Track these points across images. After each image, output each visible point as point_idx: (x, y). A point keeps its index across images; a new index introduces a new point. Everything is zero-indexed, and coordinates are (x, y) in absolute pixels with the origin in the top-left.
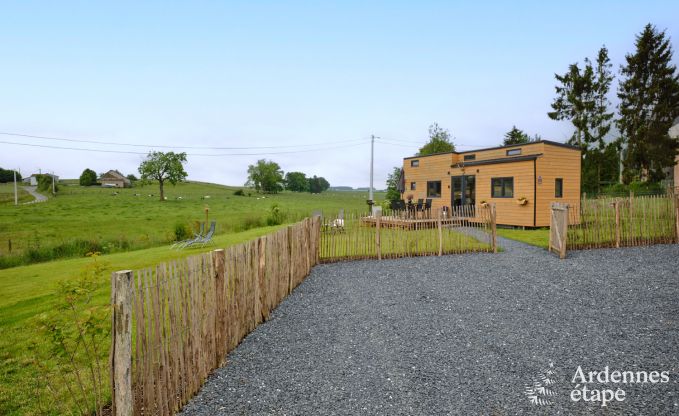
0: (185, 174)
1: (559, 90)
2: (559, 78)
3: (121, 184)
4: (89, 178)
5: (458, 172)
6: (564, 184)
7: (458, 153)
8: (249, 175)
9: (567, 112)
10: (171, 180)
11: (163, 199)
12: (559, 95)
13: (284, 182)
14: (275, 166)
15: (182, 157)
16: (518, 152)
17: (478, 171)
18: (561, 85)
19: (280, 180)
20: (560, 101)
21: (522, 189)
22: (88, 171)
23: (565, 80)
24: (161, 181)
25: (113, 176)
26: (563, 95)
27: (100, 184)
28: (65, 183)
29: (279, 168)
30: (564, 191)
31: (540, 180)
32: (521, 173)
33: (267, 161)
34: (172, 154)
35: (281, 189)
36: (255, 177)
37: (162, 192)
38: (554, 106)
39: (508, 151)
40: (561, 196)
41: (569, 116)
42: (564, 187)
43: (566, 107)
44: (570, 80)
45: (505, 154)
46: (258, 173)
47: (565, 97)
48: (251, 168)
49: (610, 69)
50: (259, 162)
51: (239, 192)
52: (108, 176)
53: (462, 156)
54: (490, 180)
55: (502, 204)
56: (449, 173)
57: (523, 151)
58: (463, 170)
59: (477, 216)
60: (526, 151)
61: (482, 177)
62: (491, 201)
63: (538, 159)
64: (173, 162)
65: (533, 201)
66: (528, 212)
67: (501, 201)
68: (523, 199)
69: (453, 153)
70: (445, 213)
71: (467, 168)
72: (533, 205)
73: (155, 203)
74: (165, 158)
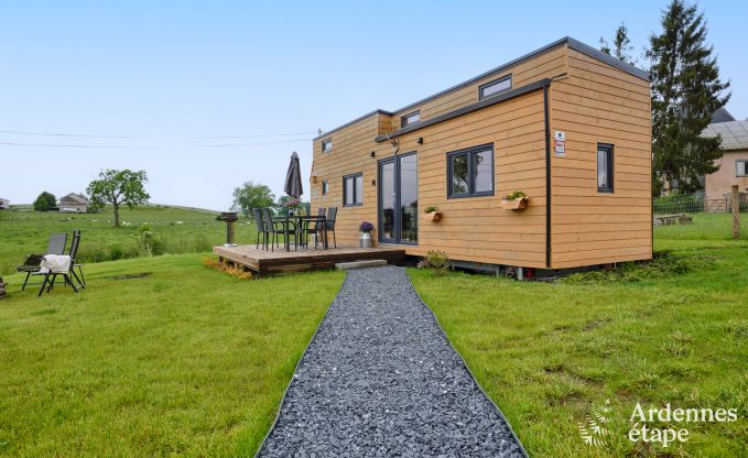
0: (148, 197)
3: (84, 209)
4: (46, 203)
5: (386, 151)
6: (617, 159)
7: (391, 115)
8: (235, 198)
10: (129, 204)
11: (117, 225)
14: (264, 190)
15: (141, 175)
16: (506, 84)
17: (421, 141)
19: (270, 203)
21: (514, 171)
24: (116, 204)
25: (73, 200)
27: (58, 209)
29: (269, 191)
30: (617, 177)
32: (504, 127)
33: (255, 184)
34: (128, 173)
36: (242, 201)
37: (117, 216)
39: (481, 89)
40: (610, 189)
42: (617, 167)
45: (476, 95)
46: (245, 195)
48: (238, 190)
49: (631, 53)
50: (246, 185)
52: (68, 200)
53: (398, 118)
54: (444, 157)
55: (471, 213)
56: (373, 155)
57: (515, 79)
58: (395, 144)
59: (420, 241)
60: (522, 79)
61: (429, 153)
62: (446, 206)
63: (553, 86)
64: (131, 183)
65: (543, 201)
66: (529, 230)
67: (469, 206)
68: (517, 195)
69: (380, 112)
70: (365, 236)
71: (402, 140)
72: (543, 211)
73: (103, 229)
74: (120, 177)
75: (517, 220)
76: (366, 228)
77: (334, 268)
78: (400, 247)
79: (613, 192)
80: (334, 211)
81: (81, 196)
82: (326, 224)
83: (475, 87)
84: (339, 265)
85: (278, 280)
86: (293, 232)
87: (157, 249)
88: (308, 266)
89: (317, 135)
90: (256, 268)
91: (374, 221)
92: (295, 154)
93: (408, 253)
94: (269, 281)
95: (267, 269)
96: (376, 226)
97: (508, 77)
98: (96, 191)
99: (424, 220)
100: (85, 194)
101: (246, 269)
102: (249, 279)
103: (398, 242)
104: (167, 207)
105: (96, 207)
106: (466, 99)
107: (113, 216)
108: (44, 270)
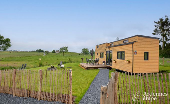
0: (68, 51)
1: (156, 26)
2: (155, 22)
3: (59, 53)
4: (54, 52)
5: (107, 50)
6: (149, 54)
7: (109, 43)
9: (159, 32)
10: (65, 52)
11: (64, 56)
12: (156, 28)
13: (89, 52)
14: (87, 49)
15: (67, 47)
16: (127, 41)
17: (113, 49)
18: (156, 25)
19: (88, 52)
20: (156, 29)
21: (128, 56)
22: (54, 50)
23: (158, 23)
24: (63, 52)
26: (158, 27)
28: (50, 52)
30: (149, 57)
31: (136, 53)
32: (127, 49)
33: (86, 48)
34: (65, 47)
35: (88, 54)
36: (83, 51)
38: (155, 31)
39: (123, 41)
40: (148, 59)
41: (160, 34)
42: (149, 56)
43: (158, 31)
44: (160, 23)
45: (123, 42)
46: (84, 50)
47: (158, 28)
48: (82, 49)
50: (84, 48)
51: (80, 54)
52: (57, 51)
53: (110, 44)
54: (117, 52)
55: (121, 62)
56: (105, 50)
57: (129, 41)
58: (109, 49)
59: (113, 65)
60: (130, 41)
61: (114, 51)
62: (117, 60)
63: (134, 43)
64: (66, 48)
65: (132, 62)
66: (130, 66)
67: (120, 61)
68: (128, 60)
69: (107, 43)
70: (104, 63)
71: (110, 48)
72: (132, 63)
73: (62, 56)
74: (64, 48)
75: (128, 64)
76: (104, 62)
77: (98, 69)
78: (109, 66)
79: (148, 60)
80: (98, 59)
81: (58, 50)
82: (97, 61)
83: (122, 41)
84: (99, 68)
85: (89, 70)
86: (92, 62)
87: (71, 62)
88: (94, 68)
89: (97, 45)
90: (87, 68)
91: (105, 61)
92: (93, 49)
93: (111, 67)
94: (88, 70)
95: (88, 68)
96: (105, 62)
97: (128, 40)
98: (61, 50)
99: (113, 62)
100: (59, 50)
101: (85, 68)
102: (85, 70)
103: (109, 65)
104: (71, 52)
105: (61, 52)
106: (121, 42)
107: (63, 54)
108: (61, 67)
